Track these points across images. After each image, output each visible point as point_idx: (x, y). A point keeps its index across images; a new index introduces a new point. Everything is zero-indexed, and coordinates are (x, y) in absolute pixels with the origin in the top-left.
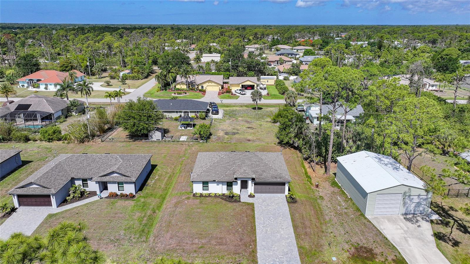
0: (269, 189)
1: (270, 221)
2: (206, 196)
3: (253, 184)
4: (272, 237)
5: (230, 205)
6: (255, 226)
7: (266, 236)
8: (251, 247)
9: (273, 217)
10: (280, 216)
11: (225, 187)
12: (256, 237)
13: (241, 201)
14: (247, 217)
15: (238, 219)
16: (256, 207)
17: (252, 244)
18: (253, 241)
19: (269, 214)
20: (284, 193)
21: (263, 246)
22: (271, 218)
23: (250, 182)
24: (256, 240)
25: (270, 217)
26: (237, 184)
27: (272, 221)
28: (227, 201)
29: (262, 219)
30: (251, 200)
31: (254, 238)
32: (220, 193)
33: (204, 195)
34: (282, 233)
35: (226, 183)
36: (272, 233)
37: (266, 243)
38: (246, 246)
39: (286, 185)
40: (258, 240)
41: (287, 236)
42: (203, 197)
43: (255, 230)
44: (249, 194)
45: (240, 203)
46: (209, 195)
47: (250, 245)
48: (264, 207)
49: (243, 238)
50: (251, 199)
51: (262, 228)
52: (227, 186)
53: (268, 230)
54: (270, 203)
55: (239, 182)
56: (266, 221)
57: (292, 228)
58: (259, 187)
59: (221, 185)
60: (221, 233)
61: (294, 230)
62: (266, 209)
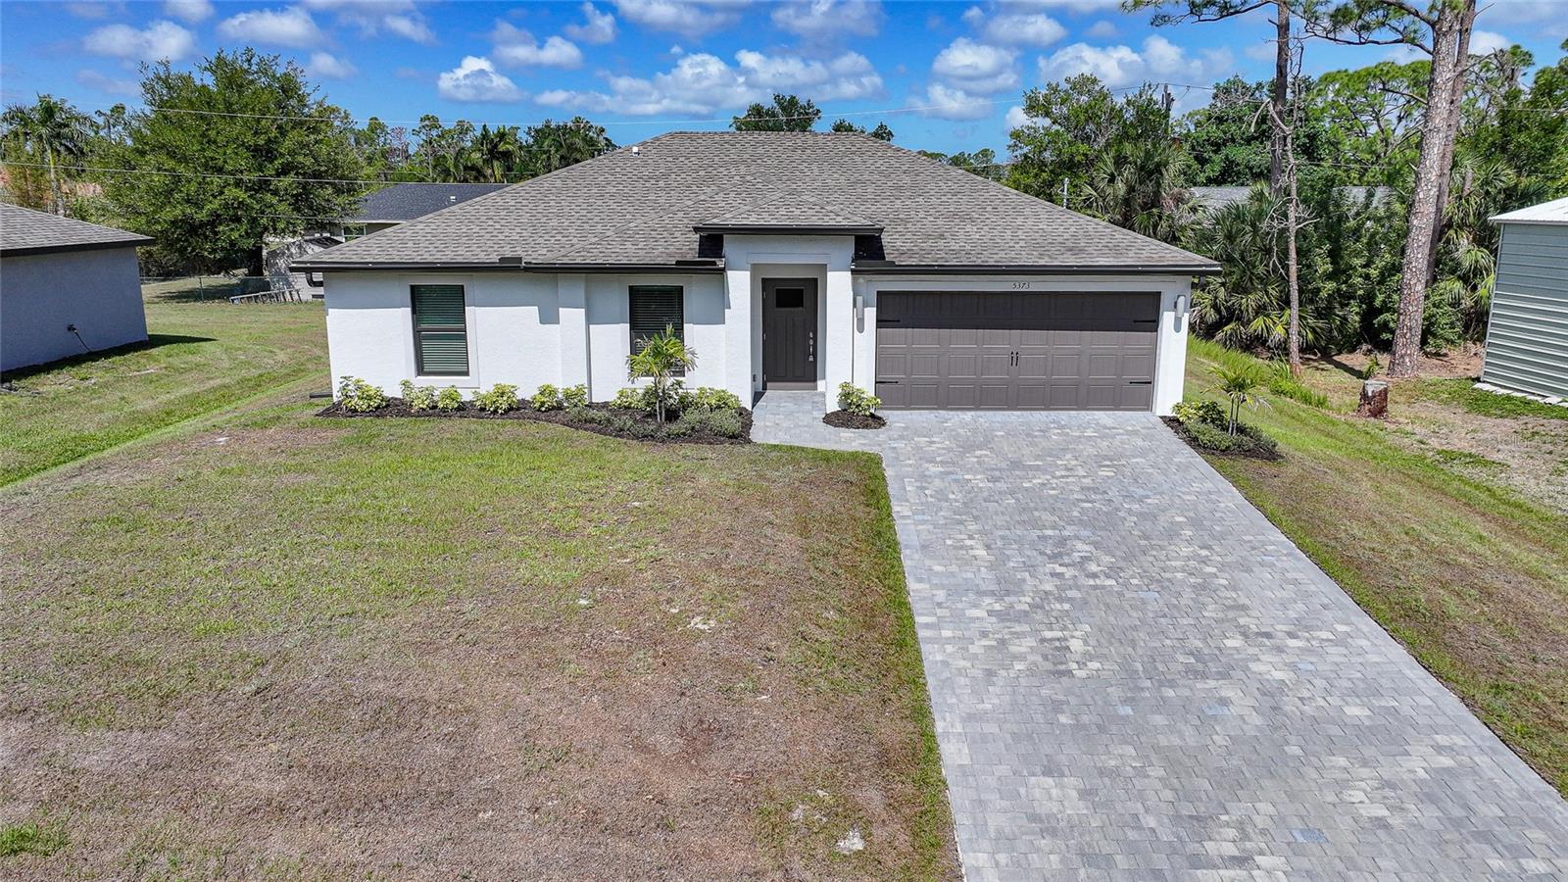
0: (1015, 358)
1: (1069, 572)
2: (433, 411)
3: (871, 314)
4: (1159, 720)
5: (637, 456)
6: (904, 605)
7: (1057, 707)
8: (854, 843)
9: (1096, 545)
10: (1172, 533)
11: (614, 337)
12: (921, 713)
13: (757, 435)
14: (804, 531)
15: (696, 534)
16: (901, 478)
17: (872, 797)
18: (884, 760)
19: (1047, 517)
20: (1147, 404)
21: (1047, 826)
22: (1080, 546)
23: (839, 288)
24: (922, 753)
25: (1062, 541)
26: (725, 304)
27: (1093, 568)
28: (620, 432)
29: (981, 552)
30: (850, 440)
31: (892, 730)
32: (564, 379)
33: (418, 404)
34: (1269, 668)
35: (621, 302)
36: (1133, 674)
37: (1085, 794)
38: (774, 829)
39: (1167, 318)
40: (953, 753)
41: (1355, 711)
42: (410, 415)
43: (903, 639)
44: (833, 406)
45: (747, 448)
46: (462, 408)
47: (846, 814)
48: (979, 481)
49: (727, 717)
50: (846, 434)
51: (991, 623)
52: (636, 328)
53: (1076, 645)
54: (1037, 457)
55: (740, 284)
56: (1031, 568)
57: (1367, 624)
58: (925, 342)
59: (573, 317)
60: (426, 648)
61: (1411, 646)
62: (1002, 486)
